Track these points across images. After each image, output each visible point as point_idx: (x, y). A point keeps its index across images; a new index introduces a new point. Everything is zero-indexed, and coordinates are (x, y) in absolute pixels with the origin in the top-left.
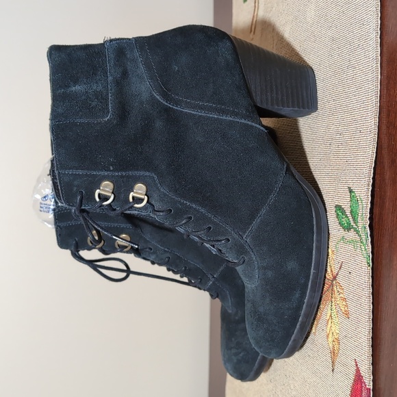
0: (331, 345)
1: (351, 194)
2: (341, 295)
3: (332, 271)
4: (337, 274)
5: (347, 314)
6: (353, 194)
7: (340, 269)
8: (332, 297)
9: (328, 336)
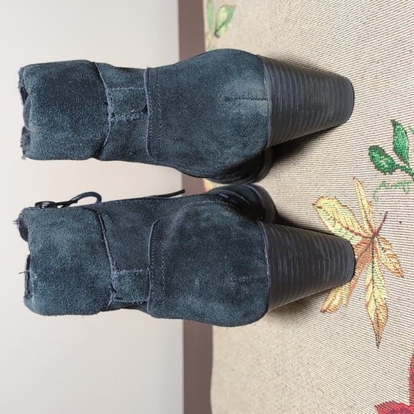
0: (372, 315)
1: (395, 128)
2: (388, 252)
3: (370, 226)
4: (380, 228)
5: (399, 273)
6: (398, 127)
7: (384, 221)
8: (373, 257)
9: (367, 305)
